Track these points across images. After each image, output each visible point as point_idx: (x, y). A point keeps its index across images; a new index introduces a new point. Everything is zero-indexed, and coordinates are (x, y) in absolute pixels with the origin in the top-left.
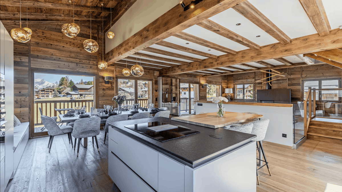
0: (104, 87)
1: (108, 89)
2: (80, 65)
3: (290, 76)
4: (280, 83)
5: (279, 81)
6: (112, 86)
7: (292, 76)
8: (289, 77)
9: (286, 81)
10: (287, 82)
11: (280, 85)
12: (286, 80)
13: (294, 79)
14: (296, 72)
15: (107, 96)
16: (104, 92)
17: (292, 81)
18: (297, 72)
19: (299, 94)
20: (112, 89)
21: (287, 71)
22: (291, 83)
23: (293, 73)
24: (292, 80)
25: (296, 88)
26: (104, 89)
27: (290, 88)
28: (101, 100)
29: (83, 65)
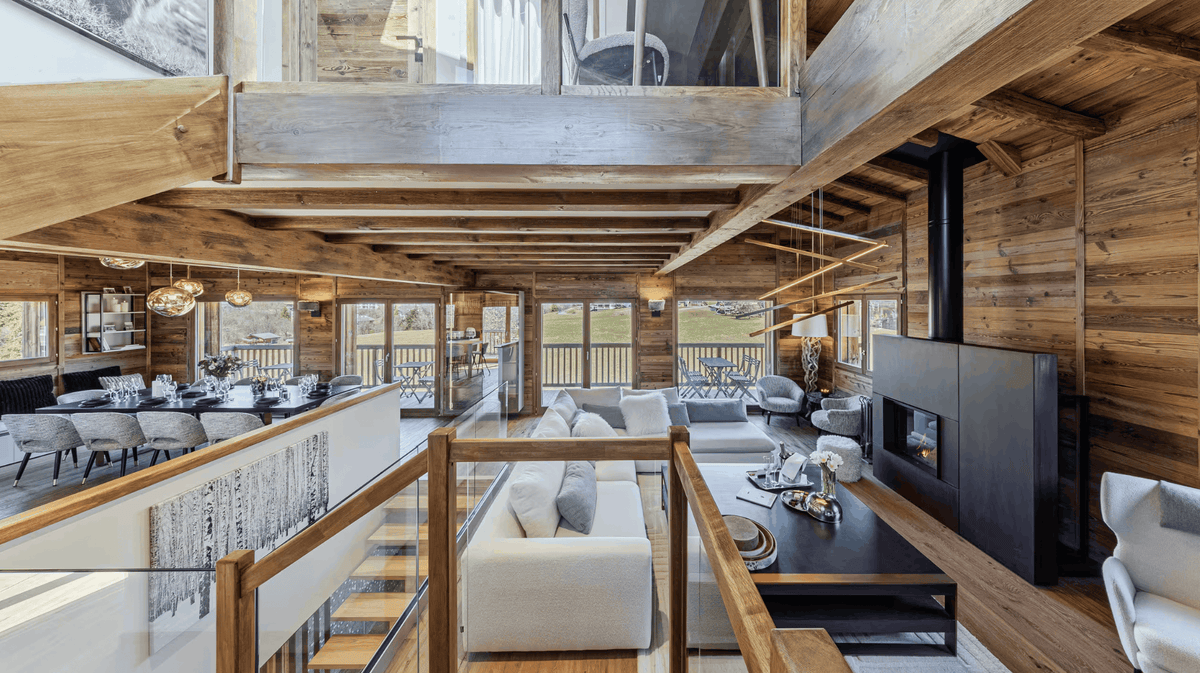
0: (311, 325)
1: (320, 328)
2: (264, 280)
3: (1102, 246)
4: (1031, 300)
5: (1019, 288)
6: (327, 321)
7: (1120, 252)
8: (1095, 255)
9: (1068, 288)
10: (1074, 294)
11: (1030, 316)
12: (1068, 277)
13: (1132, 273)
14: (1155, 210)
15: (315, 346)
16: (311, 336)
17: (1119, 291)
18: (1163, 217)
19: (1181, 401)
20: (328, 329)
21: (1079, 217)
22: (1107, 302)
23: (1124, 223)
24: (1116, 282)
25: (1150, 351)
26: (310, 330)
27: (1100, 340)
28: (304, 354)
29: (270, 280)
